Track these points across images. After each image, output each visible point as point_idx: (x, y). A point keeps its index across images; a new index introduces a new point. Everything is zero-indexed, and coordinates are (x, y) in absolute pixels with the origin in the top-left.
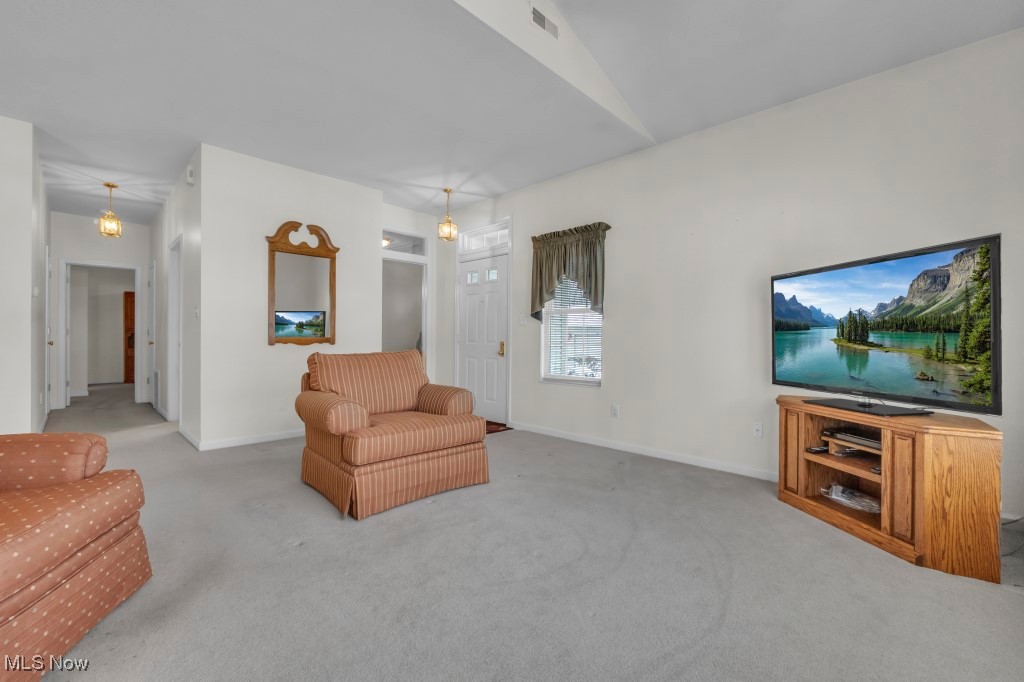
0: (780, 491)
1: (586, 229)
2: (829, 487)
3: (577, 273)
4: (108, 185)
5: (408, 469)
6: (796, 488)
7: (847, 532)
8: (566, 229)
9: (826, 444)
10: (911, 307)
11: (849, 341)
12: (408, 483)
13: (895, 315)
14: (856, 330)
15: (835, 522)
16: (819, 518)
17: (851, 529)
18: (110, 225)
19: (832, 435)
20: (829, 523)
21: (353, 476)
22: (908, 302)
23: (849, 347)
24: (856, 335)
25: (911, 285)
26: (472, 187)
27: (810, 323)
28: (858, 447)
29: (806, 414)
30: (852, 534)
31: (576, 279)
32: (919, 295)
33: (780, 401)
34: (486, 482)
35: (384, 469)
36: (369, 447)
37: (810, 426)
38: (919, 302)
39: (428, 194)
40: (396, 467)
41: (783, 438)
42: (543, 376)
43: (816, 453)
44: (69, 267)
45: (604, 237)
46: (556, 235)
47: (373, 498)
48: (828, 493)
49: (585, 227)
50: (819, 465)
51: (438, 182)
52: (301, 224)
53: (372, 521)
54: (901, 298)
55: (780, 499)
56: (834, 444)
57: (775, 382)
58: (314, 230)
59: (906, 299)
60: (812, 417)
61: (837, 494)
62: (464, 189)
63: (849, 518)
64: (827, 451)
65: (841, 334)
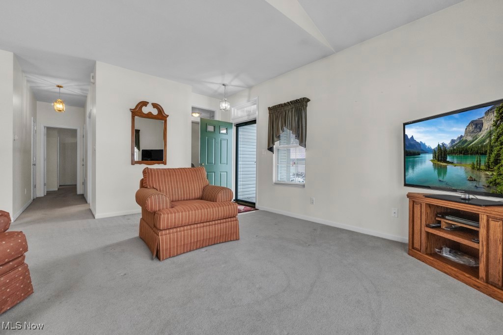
0: (409, 249)
1: (296, 102)
2: (441, 249)
3: (292, 126)
4: (58, 86)
5: (191, 232)
6: (420, 249)
7: (455, 278)
8: (286, 102)
9: (439, 222)
10: (466, 141)
11: (438, 161)
12: (191, 240)
13: (459, 146)
14: (441, 154)
15: (446, 271)
16: (436, 268)
17: (458, 276)
18: (59, 106)
19: (443, 217)
20: (442, 271)
21: (158, 236)
22: (464, 138)
23: (438, 164)
24: (441, 157)
25: (466, 129)
26: (236, 82)
27: (420, 151)
28: (460, 225)
29: (427, 204)
30: (458, 280)
31: (291, 129)
32: (469, 134)
33: (409, 196)
34: (237, 239)
35: (177, 232)
36: (168, 219)
37: (429, 211)
38: (469, 139)
39: (215, 87)
40: (184, 230)
41: (411, 218)
42: (274, 181)
43: (433, 228)
44: (46, 128)
45: (306, 106)
46: (281, 106)
47: (170, 248)
48: (440, 252)
49: (296, 100)
50: (434, 235)
51: (219, 80)
52: (148, 103)
53: (168, 261)
54: (461, 136)
55: (409, 254)
56: (444, 223)
57: (406, 185)
58: (155, 106)
59: (464, 137)
60: (430, 206)
61: (446, 253)
62: (233, 83)
63: (456, 270)
64: (440, 227)
65: (434, 157)
